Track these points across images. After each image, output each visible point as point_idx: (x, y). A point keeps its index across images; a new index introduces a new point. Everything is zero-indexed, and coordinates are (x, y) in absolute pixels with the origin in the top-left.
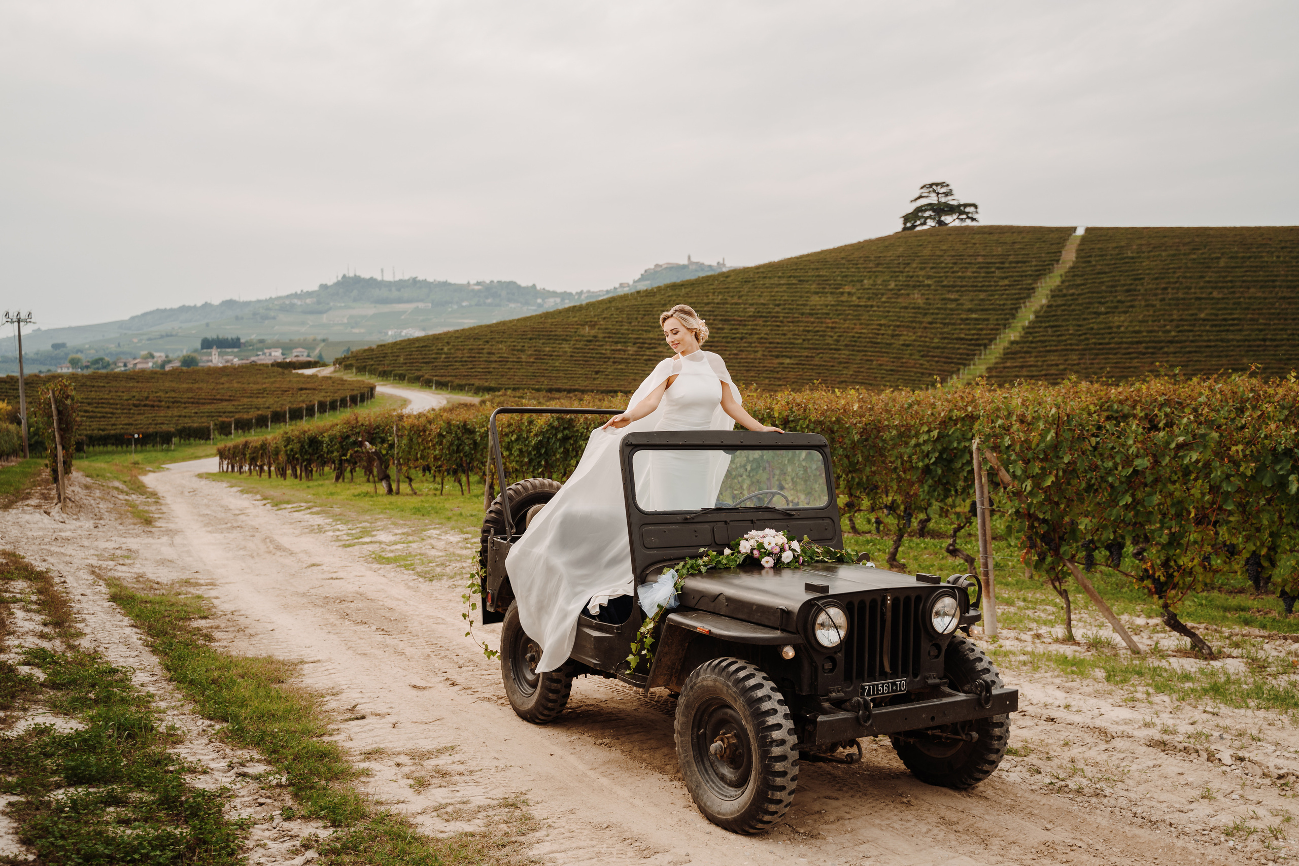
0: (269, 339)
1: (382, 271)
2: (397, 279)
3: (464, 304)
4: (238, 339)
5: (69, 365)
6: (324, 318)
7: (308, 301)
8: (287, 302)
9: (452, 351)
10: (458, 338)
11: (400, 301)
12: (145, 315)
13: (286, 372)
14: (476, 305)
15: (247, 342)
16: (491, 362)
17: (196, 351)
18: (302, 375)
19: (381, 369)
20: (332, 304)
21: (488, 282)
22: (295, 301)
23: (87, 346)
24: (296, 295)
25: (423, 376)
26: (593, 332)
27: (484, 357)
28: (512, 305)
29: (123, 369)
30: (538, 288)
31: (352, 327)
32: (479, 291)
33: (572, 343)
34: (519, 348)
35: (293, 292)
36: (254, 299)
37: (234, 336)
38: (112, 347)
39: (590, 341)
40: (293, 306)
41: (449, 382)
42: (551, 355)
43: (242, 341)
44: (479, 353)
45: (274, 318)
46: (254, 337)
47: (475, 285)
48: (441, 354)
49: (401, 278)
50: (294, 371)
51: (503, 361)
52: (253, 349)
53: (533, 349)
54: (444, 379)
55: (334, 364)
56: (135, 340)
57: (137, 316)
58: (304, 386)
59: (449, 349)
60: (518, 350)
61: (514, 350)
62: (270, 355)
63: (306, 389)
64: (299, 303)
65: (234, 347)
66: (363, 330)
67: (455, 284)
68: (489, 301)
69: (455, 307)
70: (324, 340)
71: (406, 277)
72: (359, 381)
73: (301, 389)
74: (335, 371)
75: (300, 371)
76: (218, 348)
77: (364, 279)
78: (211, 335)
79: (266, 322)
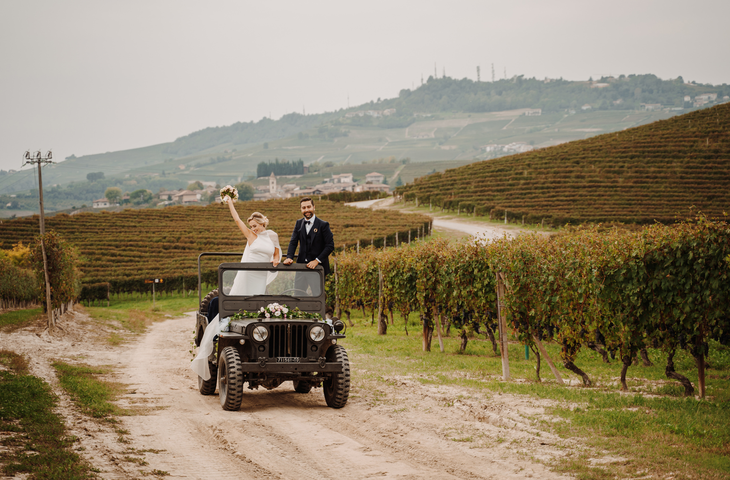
0: (339, 162)
1: (478, 69)
2: (497, 79)
3: (584, 108)
4: (301, 163)
5: (106, 199)
6: (406, 133)
7: (387, 112)
8: (361, 115)
9: (534, 176)
10: (542, 158)
11: (501, 107)
12: (193, 135)
13: (337, 205)
14: (601, 108)
15: (311, 166)
16: (578, 187)
17: (251, 179)
18: (354, 208)
19: (447, 199)
20: (415, 115)
21: (616, 77)
22: (371, 113)
23: (127, 176)
24: (371, 106)
25: (493, 207)
26: (715, 145)
27: (571, 181)
28: (650, 107)
29: (167, 203)
30: (686, 82)
31: (441, 144)
32: (605, 89)
33: (686, 160)
34: (617, 169)
35: (369, 101)
36: (321, 112)
37: (296, 160)
38: (156, 176)
39: (710, 157)
40: (368, 118)
41: (523, 213)
42: (656, 177)
43: (306, 164)
44: (565, 177)
45: (345, 135)
46: (321, 160)
47: (599, 82)
48: (520, 179)
49: (503, 77)
50: (346, 204)
51: (594, 186)
52: (318, 176)
53: (634, 169)
54: (516, 211)
55: (394, 195)
56: (182, 167)
57: (184, 138)
58: (351, 223)
59: (530, 173)
60: (615, 172)
61: (609, 172)
62: (339, 181)
63: (352, 226)
64: (374, 114)
65: (296, 173)
66: (454, 147)
67: (572, 82)
68: (618, 102)
69: (573, 112)
70: (404, 162)
71: (509, 77)
72: (416, 215)
73: (347, 226)
74: (395, 203)
75: (352, 204)
76: (276, 174)
77: (455, 81)
78: (269, 159)
79: (336, 140)
